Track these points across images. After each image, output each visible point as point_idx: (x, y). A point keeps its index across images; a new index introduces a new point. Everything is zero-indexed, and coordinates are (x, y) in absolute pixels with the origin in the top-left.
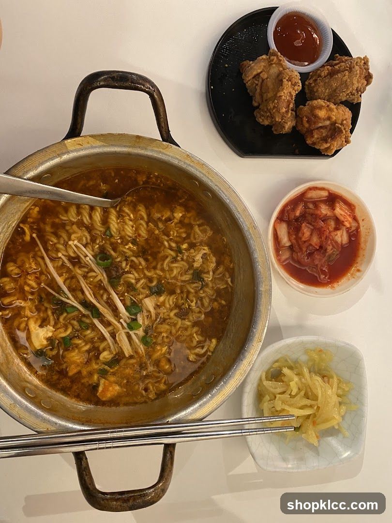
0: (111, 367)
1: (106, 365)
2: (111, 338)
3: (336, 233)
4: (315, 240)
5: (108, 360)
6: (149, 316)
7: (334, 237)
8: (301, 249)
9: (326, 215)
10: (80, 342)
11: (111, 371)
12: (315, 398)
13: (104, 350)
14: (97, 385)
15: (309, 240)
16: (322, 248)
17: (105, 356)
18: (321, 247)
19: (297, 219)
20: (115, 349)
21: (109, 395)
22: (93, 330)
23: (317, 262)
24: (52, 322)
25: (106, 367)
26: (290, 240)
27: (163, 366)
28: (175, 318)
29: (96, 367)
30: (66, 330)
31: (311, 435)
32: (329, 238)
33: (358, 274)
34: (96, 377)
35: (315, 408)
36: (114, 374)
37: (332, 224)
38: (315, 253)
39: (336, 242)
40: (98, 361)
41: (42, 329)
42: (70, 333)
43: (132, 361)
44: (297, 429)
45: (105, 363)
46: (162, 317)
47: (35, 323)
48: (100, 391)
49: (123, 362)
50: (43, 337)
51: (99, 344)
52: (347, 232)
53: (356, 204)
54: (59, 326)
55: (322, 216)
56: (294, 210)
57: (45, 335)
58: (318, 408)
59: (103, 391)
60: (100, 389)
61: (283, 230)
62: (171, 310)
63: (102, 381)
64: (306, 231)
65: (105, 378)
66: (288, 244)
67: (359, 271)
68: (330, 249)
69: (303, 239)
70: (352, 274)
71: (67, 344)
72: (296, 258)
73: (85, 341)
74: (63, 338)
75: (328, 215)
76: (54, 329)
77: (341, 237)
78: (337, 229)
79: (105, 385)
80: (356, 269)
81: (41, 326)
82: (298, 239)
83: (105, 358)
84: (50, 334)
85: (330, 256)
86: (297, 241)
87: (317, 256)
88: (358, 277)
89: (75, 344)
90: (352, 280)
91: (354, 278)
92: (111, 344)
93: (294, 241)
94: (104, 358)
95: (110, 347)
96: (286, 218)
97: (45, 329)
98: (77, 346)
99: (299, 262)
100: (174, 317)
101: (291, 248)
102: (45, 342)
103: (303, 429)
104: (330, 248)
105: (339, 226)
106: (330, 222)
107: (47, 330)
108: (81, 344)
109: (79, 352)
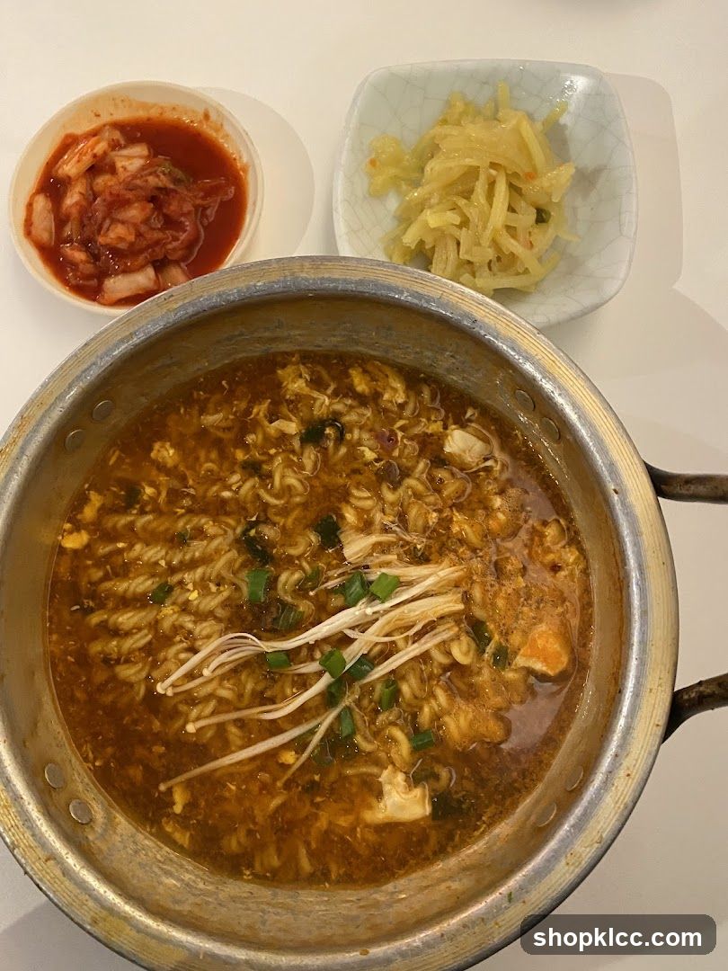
0: (490, 640)
1: (484, 651)
2: (423, 641)
3: (121, 170)
4: (134, 213)
5: (473, 645)
6: (383, 548)
7: (129, 174)
8: (157, 243)
9: (81, 193)
10: (426, 709)
11: (497, 637)
12: (472, 173)
13: (449, 653)
14: (530, 672)
15: (135, 225)
16: (156, 199)
17: (461, 652)
18: (153, 199)
19: (95, 257)
20: (448, 629)
21: (554, 646)
22: (403, 678)
23: (187, 207)
24: (375, 770)
25: (490, 649)
26: (141, 268)
27: (499, 524)
28: (401, 491)
29: (486, 675)
30: (394, 740)
31: (555, 180)
32: (130, 182)
33: (213, 116)
34: (510, 675)
35: (493, 172)
36: (506, 634)
37: (102, 181)
38: (165, 211)
39: (143, 168)
40: (476, 670)
41: (386, 797)
42: (403, 731)
43: (477, 593)
44: (542, 217)
45: (481, 651)
46: (391, 518)
47: (370, 807)
48: (544, 669)
49: (479, 613)
50: (403, 796)
51: (435, 664)
52: (121, 147)
53: (62, 134)
54: (382, 755)
55: (84, 203)
56: (74, 265)
57: (401, 789)
58: (493, 165)
59: (545, 661)
60: (539, 666)
61: (119, 285)
62: (381, 498)
63: (520, 661)
64: (117, 234)
65: (516, 653)
66: (150, 272)
67: (207, 116)
68: (157, 180)
69: (132, 238)
70: (217, 131)
71: (427, 742)
72: (180, 253)
73: (426, 700)
74: (415, 750)
75: (83, 192)
76: (390, 767)
77: (132, 160)
78: (112, 170)
79: (531, 656)
80: (204, 122)
81: (379, 795)
82: (132, 251)
83: (469, 651)
84: (400, 777)
85: (176, 181)
86: (141, 251)
87: (173, 208)
88: (219, 115)
89: (432, 721)
90: (227, 128)
91: (222, 125)
92: (438, 639)
93: (141, 259)
94: (466, 654)
95: (444, 642)
96: (94, 282)
97: (387, 788)
98: (437, 717)
99: (190, 246)
100: (397, 493)
101: (160, 265)
102: (418, 792)
103: (542, 202)
104: (152, 180)
105: (106, 165)
106: (97, 184)
107: (390, 783)
108: (431, 708)
109: (449, 713)
